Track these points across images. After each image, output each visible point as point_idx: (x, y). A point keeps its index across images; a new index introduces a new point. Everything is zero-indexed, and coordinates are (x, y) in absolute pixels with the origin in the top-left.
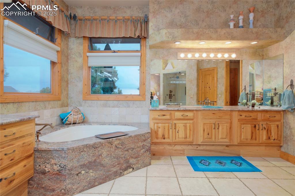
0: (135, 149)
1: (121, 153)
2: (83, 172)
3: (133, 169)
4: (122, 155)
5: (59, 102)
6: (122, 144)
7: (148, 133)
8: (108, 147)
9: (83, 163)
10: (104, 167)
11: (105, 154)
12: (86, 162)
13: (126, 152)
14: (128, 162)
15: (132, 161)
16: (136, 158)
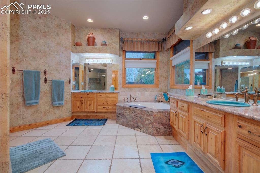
0: (142, 118)
1: (134, 117)
2: (120, 117)
3: (141, 130)
4: (135, 118)
5: (157, 89)
6: (135, 112)
7: (151, 111)
8: (129, 111)
9: (120, 113)
10: (127, 119)
11: (127, 113)
12: (121, 113)
13: (137, 118)
14: (138, 124)
15: (140, 124)
16: (142, 124)
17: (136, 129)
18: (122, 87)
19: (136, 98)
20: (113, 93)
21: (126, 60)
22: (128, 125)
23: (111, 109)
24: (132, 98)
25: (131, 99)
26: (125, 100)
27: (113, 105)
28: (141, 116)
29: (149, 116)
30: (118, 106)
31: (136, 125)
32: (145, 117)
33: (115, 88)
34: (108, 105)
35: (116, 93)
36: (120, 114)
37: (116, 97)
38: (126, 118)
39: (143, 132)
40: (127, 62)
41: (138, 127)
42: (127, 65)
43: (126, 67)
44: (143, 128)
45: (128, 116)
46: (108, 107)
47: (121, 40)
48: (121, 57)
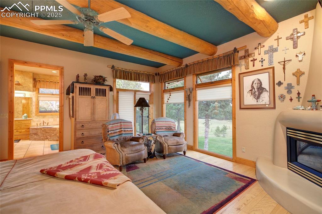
1: (44, 133)
8: (40, 130)
13: (46, 133)
14: (47, 137)
15: (48, 137)
16: (50, 136)
17: (46, 140)
18: (35, 115)
19: (48, 123)
20: (27, 120)
21: (39, 95)
22: (40, 139)
23: (24, 132)
24: (45, 123)
25: (43, 124)
26: (38, 125)
27: (26, 129)
28: (49, 132)
29: (54, 131)
30: (31, 128)
31: (46, 138)
32: (52, 132)
33: (28, 116)
34: (21, 129)
35: (29, 120)
36: (33, 133)
37: (29, 123)
38: (38, 135)
39: (51, 141)
40: (40, 96)
41: (47, 139)
42: (40, 99)
43: (39, 99)
44: (51, 138)
45: (39, 134)
46: (22, 130)
47: (34, 79)
48: (35, 93)
